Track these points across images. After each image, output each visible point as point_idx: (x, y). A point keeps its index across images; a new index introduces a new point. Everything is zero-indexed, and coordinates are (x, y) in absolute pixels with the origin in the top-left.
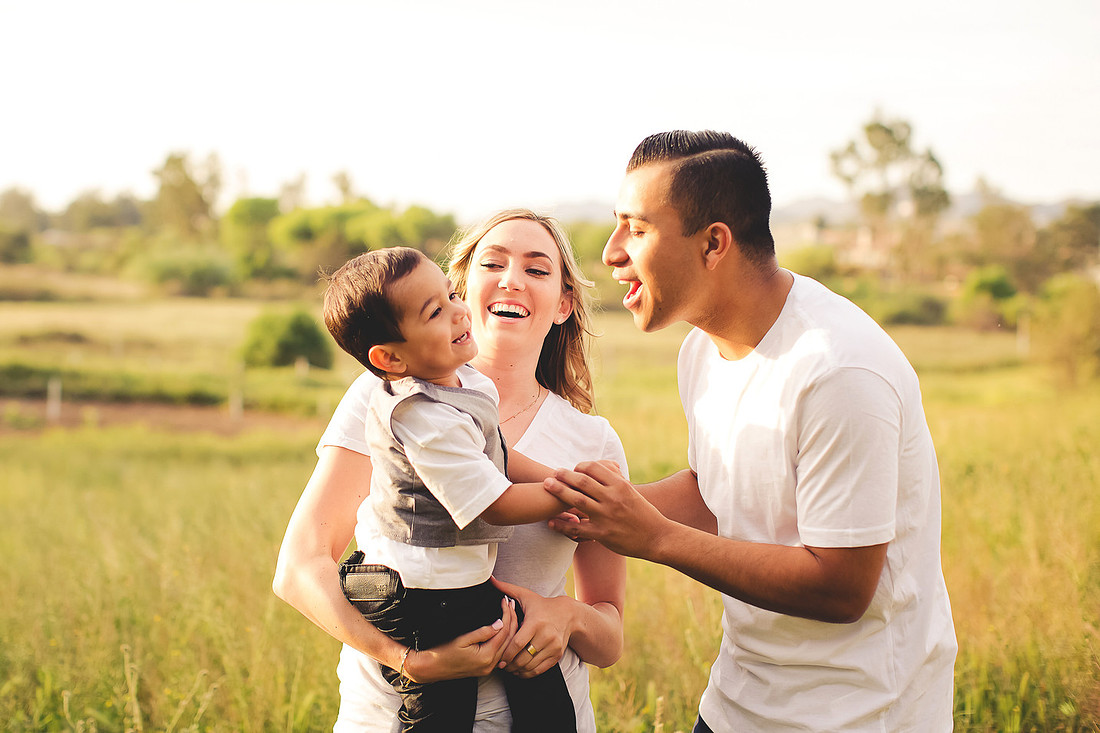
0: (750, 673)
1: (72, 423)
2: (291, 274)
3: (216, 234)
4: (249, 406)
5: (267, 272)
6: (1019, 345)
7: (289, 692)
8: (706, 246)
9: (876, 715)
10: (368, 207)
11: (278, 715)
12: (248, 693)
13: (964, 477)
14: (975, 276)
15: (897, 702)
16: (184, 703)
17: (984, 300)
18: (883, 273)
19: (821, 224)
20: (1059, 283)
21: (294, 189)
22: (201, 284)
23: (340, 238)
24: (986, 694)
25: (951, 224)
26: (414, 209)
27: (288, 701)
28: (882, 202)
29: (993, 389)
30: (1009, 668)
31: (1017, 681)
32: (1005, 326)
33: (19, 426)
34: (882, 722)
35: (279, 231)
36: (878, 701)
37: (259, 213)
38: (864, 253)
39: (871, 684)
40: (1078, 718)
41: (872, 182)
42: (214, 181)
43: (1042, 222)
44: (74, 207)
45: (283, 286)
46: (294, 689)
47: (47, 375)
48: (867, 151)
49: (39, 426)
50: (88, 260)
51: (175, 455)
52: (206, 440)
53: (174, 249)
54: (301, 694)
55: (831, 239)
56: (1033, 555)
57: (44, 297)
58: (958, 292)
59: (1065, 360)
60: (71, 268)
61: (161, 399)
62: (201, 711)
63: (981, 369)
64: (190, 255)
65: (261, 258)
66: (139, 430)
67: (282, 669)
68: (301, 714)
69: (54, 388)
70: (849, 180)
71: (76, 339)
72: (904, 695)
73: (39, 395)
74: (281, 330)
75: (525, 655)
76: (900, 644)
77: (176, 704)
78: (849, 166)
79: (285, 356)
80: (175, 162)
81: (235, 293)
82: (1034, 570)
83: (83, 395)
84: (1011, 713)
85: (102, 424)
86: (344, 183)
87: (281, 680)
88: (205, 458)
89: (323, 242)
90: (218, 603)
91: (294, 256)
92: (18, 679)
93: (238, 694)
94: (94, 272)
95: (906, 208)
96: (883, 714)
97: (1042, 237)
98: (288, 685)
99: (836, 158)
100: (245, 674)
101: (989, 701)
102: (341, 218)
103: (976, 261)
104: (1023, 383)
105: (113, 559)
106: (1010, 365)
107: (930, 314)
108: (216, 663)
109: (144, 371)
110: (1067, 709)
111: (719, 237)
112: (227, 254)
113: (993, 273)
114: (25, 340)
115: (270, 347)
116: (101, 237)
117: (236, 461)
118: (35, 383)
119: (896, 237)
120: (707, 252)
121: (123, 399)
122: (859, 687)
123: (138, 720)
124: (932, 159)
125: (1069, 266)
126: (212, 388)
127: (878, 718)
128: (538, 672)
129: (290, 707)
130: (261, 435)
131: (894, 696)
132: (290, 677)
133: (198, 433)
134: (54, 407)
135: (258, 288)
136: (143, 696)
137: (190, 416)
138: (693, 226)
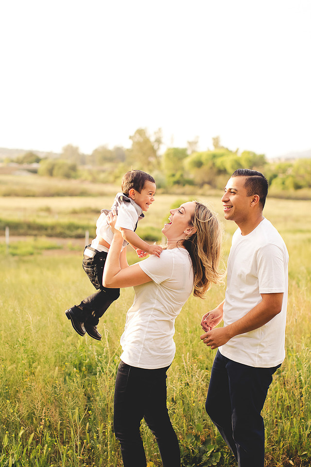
2: (191, 183)
8: (252, 200)
21: (194, 143)
23: (214, 166)
35: (187, 163)
37: (179, 155)
42: (159, 140)
47: (85, 228)
50: (101, 177)
60: (95, 181)
81: (167, 192)
102: (214, 156)
111: (256, 199)
114: (75, 213)
120: (252, 202)
138: (250, 194)
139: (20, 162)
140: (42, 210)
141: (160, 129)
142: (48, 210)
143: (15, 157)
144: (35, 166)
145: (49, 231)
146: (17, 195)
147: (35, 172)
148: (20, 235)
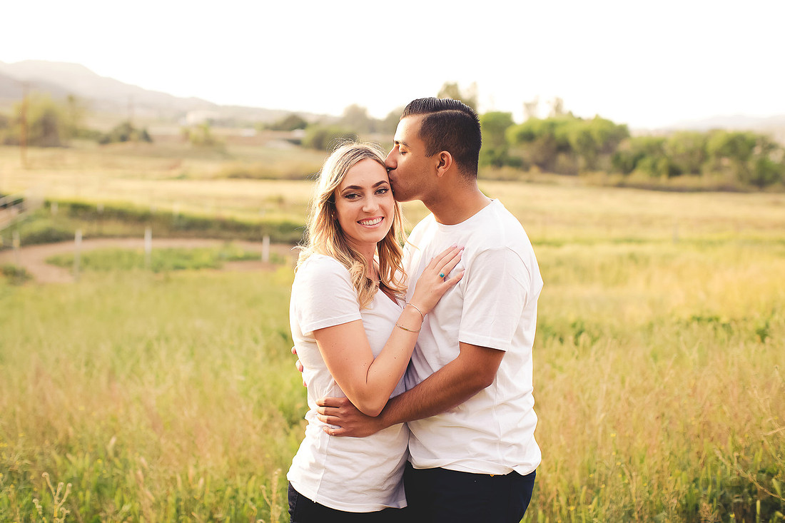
2: (517, 163)
8: (438, 163)
35: (511, 134)
65: (499, 152)
80: (451, 88)
86: (558, 108)
102: (552, 125)
120: (438, 168)
138: (432, 151)
139: (276, 128)
140: (271, 200)
141: (475, 84)
142: (280, 201)
143: (272, 120)
144: (298, 134)
145: (252, 234)
146: (247, 176)
147: (297, 142)
148: (207, 237)
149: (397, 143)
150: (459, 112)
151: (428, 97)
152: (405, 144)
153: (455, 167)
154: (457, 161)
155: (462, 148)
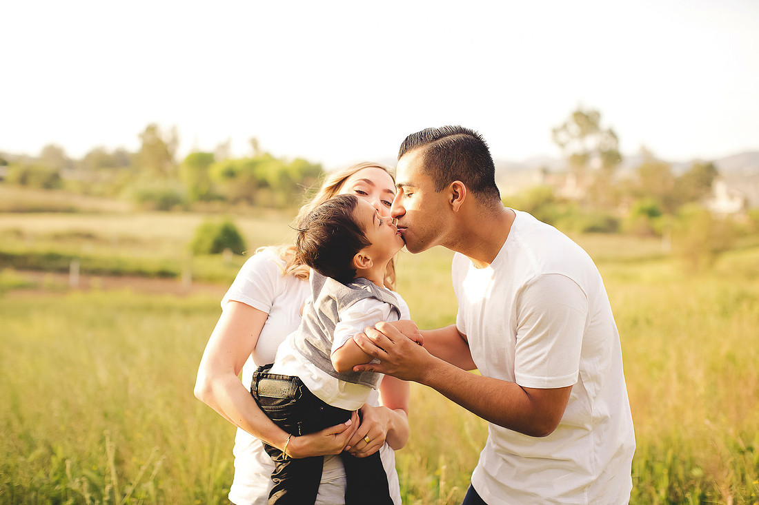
0: (504, 459)
1: (85, 288)
2: (222, 199)
3: (176, 174)
4: (195, 279)
5: (208, 198)
6: (664, 246)
7: (211, 460)
8: (451, 197)
9: (581, 490)
10: (269, 158)
11: (204, 474)
12: (186, 461)
13: (632, 326)
14: (637, 205)
15: (596, 481)
16: (144, 468)
17: (643, 220)
18: (582, 202)
19: (545, 172)
20: (688, 209)
21: (224, 147)
22: (167, 204)
23: (253, 177)
24: (647, 463)
25: (624, 173)
26: (298, 161)
27: (210, 465)
28: (581, 159)
29: (648, 272)
30: (660, 445)
31: (665, 454)
32: (654, 234)
33: (53, 290)
34: (586, 494)
35: (215, 172)
36: (583, 480)
37: (202, 161)
38: (571, 190)
39: (579, 470)
40: (704, 478)
41: (576, 147)
42: (175, 141)
43: (678, 172)
44: (89, 156)
45: (217, 206)
46: (215, 459)
47: (70, 259)
48: (574, 128)
49: (66, 290)
50: (97, 188)
51: (149, 309)
52: (168, 299)
53: (151, 183)
54: (219, 462)
55: (551, 181)
56: (674, 376)
57: (70, 211)
58: (626, 214)
59: (691, 255)
60: (87, 193)
61: (141, 274)
62: (154, 473)
63: (640, 260)
64: (159, 186)
65: (204, 189)
66: (127, 293)
67: (207, 445)
68: (219, 474)
69: (75, 267)
70: (562, 145)
71: (89, 236)
72: (600, 477)
73: (65, 271)
74: (216, 233)
75: (363, 442)
76: (598, 445)
77: (139, 467)
78: (563, 137)
79: (217, 248)
80: (151, 129)
81: (187, 209)
82: (675, 386)
83: (93, 271)
84: (662, 475)
85: (104, 288)
87: (207, 453)
88: (167, 311)
89: (242, 180)
90: (168, 404)
91: (224, 188)
92: (40, 451)
93: (179, 461)
94: (101, 195)
95: (596, 163)
96: (586, 489)
97: (678, 182)
98: (211, 455)
99: (555, 131)
100: (184, 448)
101: (650, 468)
103: (637, 195)
104: (666, 269)
105: (103, 375)
106: (658, 258)
107: (610, 227)
108: (166, 441)
109: (130, 257)
110: (697, 472)
111: (458, 190)
112: (183, 186)
113: (649, 203)
114: (57, 237)
115: (208, 243)
116: (105, 174)
117: (187, 312)
118: (62, 264)
119: (589, 180)
120: (452, 201)
121: (117, 273)
122: (571, 471)
123: (114, 478)
124: (612, 134)
125: (694, 199)
126: (172, 268)
127: (583, 492)
128: (369, 454)
129: (212, 470)
130: (202, 296)
131: (593, 478)
132: (212, 450)
133: (164, 295)
134: (74, 278)
135: (203, 206)
136: (119, 462)
137: (159, 284)
138: (441, 185)
149: (400, 186)
150: (461, 136)
151: (422, 129)
152: (410, 185)
153: (471, 197)
154: (472, 190)
155: (474, 173)
